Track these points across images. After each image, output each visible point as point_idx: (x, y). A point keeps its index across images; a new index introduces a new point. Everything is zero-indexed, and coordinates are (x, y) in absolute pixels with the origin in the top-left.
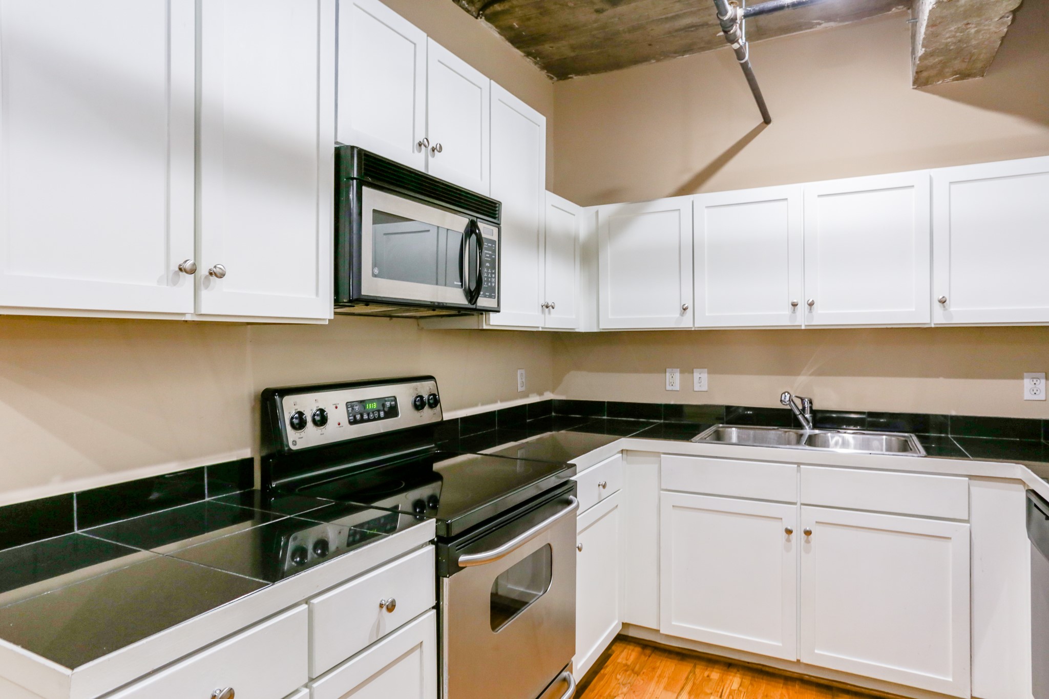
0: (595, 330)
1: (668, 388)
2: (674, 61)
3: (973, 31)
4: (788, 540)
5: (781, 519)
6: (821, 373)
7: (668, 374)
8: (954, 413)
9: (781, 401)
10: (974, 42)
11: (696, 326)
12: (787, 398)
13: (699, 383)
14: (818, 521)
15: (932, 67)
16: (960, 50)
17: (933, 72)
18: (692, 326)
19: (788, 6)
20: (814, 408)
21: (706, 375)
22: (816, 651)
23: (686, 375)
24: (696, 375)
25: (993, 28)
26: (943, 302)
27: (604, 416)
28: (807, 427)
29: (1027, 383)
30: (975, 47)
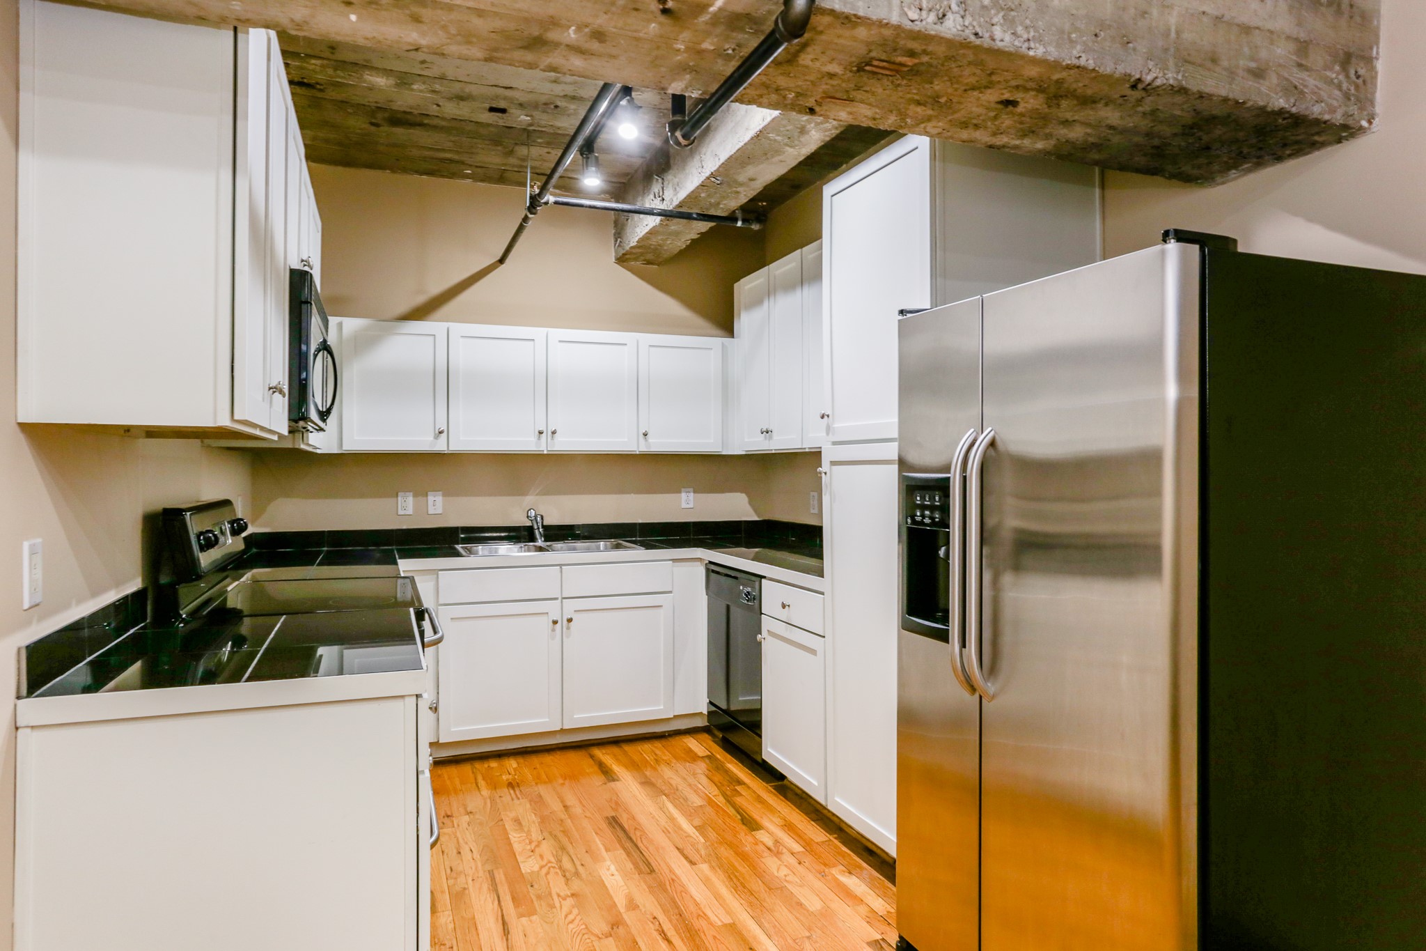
0: (335, 451)
1: (400, 512)
2: (409, 177)
3: (669, 242)
4: (553, 630)
5: (547, 613)
6: (546, 492)
7: (399, 498)
8: (640, 521)
9: (528, 517)
10: (665, 248)
11: (450, 449)
12: (533, 514)
13: (434, 506)
14: (576, 609)
15: (634, 254)
16: (656, 250)
17: (633, 256)
18: (446, 449)
19: (586, 207)
20: (545, 524)
21: (441, 498)
22: (575, 717)
23: (420, 498)
24: (431, 498)
25: (679, 244)
26: (645, 435)
27: (324, 547)
28: (539, 541)
29: (683, 495)
30: (665, 250)
